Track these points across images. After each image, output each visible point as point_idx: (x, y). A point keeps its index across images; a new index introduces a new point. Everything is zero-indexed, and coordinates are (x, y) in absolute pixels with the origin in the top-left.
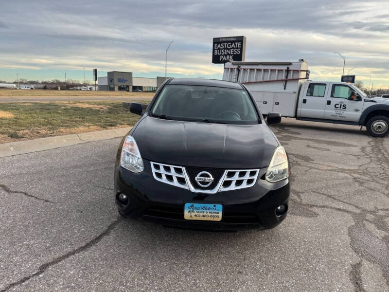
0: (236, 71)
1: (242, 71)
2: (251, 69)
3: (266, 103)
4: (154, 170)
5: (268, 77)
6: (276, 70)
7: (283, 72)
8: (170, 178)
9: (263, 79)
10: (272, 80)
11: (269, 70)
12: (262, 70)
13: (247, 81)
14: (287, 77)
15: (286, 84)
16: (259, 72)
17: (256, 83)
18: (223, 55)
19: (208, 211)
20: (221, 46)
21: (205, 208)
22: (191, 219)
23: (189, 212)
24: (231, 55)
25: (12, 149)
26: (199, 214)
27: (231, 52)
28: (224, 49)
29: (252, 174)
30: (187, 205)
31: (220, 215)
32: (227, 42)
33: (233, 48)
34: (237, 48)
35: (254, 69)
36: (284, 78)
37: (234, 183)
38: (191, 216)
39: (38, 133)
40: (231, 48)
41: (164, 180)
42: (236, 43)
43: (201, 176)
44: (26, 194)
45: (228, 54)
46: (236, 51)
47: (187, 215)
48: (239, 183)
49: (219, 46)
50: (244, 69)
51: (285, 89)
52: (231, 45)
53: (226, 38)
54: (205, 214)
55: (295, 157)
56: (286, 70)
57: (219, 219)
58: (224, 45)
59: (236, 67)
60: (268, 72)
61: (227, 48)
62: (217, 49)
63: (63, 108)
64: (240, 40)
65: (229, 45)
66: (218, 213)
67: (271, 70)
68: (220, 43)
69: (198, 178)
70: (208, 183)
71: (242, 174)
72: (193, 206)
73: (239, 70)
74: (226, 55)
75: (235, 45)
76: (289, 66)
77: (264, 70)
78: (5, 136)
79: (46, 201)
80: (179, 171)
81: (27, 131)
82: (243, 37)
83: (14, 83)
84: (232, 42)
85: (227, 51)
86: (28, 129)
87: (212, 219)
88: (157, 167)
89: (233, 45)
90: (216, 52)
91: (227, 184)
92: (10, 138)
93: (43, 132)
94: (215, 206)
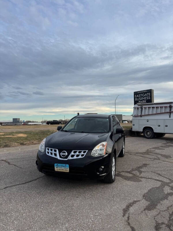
0: (140, 109)
1: (143, 108)
2: (148, 107)
3: (160, 126)
4: (47, 150)
5: (159, 111)
6: (163, 107)
7: (167, 108)
8: (52, 153)
9: (156, 112)
10: (162, 112)
11: (159, 107)
12: (155, 107)
13: (147, 114)
14: (170, 110)
15: (170, 115)
16: (154, 109)
17: (152, 115)
18: (141, 101)
19: (64, 168)
20: (139, 96)
21: (62, 166)
22: (57, 171)
23: (56, 167)
24: (145, 100)
25: (20, 149)
26: (60, 169)
27: (145, 98)
28: (140, 97)
29: (84, 152)
30: (55, 164)
31: (68, 169)
32: (142, 93)
33: (146, 96)
34: (148, 96)
35: (150, 107)
36: (168, 111)
37: (75, 156)
38: (57, 170)
39: (33, 143)
40: (145, 96)
41: (50, 155)
42: (148, 93)
43: (63, 153)
44: (15, 165)
45: (143, 100)
46: (148, 97)
47: (56, 169)
48: (78, 156)
49: (138, 96)
50: (145, 108)
51: (170, 117)
52: (145, 94)
53: (141, 91)
54: (62, 169)
55: (161, 156)
56: (169, 107)
57: (68, 171)
58: (140, 95)
59: (140, 107)
60: (159, 108)
61: (142, 97)
62: (137, 98)
63: (51, 132)
64: (150, 92)
65: (143, 95)
66: (67, 168)
67: (161, 107)
68: (138, 94)
69: (61, 154)
70: (65, 155)
71: (80, 152)
72: (57, 165)
73: (142, 108)
74: (142, 101)
75: (147, 94)
76: (171, 104)
77: (156, 107)
78: (19, 144)
79: (21, 168)
80: (55, 151)
81: (28, 142)
82: (151, 90)
83: (41, 122)
84: (145, 93)
85: (143, 98)
86: (29, 141)
87: (65, 171)
88: (48, 149)
89: (146, 94)
90: (136, 99)
91: (73, 156)
92: (20, 145)
93: (35, 142)
94: (66, 165)
